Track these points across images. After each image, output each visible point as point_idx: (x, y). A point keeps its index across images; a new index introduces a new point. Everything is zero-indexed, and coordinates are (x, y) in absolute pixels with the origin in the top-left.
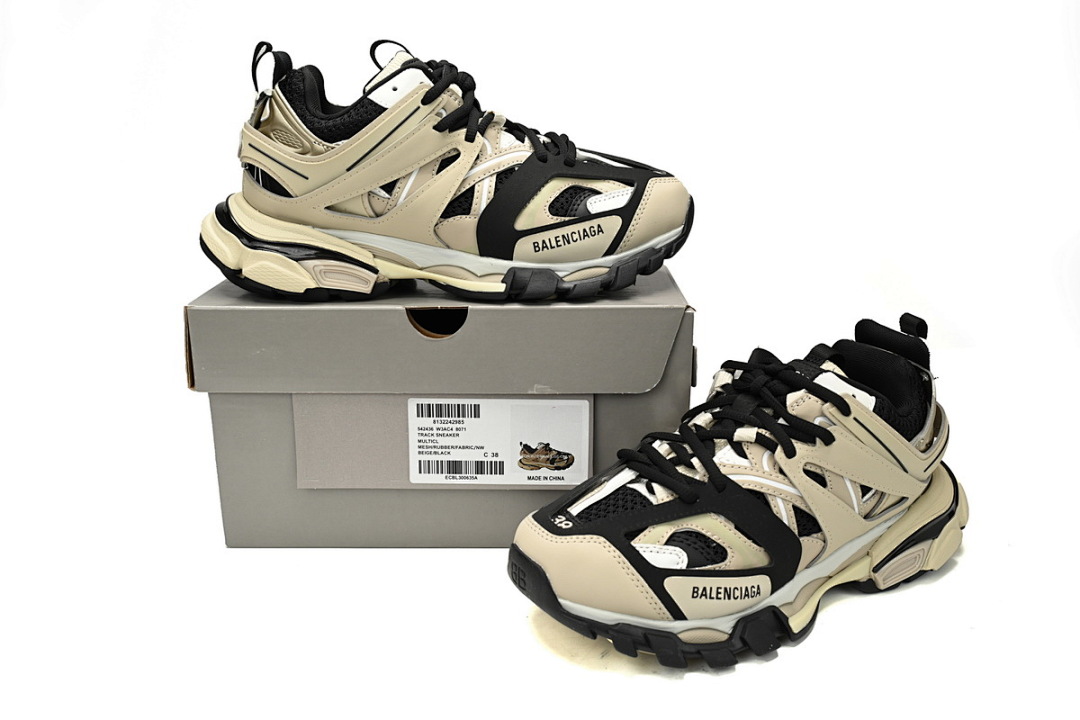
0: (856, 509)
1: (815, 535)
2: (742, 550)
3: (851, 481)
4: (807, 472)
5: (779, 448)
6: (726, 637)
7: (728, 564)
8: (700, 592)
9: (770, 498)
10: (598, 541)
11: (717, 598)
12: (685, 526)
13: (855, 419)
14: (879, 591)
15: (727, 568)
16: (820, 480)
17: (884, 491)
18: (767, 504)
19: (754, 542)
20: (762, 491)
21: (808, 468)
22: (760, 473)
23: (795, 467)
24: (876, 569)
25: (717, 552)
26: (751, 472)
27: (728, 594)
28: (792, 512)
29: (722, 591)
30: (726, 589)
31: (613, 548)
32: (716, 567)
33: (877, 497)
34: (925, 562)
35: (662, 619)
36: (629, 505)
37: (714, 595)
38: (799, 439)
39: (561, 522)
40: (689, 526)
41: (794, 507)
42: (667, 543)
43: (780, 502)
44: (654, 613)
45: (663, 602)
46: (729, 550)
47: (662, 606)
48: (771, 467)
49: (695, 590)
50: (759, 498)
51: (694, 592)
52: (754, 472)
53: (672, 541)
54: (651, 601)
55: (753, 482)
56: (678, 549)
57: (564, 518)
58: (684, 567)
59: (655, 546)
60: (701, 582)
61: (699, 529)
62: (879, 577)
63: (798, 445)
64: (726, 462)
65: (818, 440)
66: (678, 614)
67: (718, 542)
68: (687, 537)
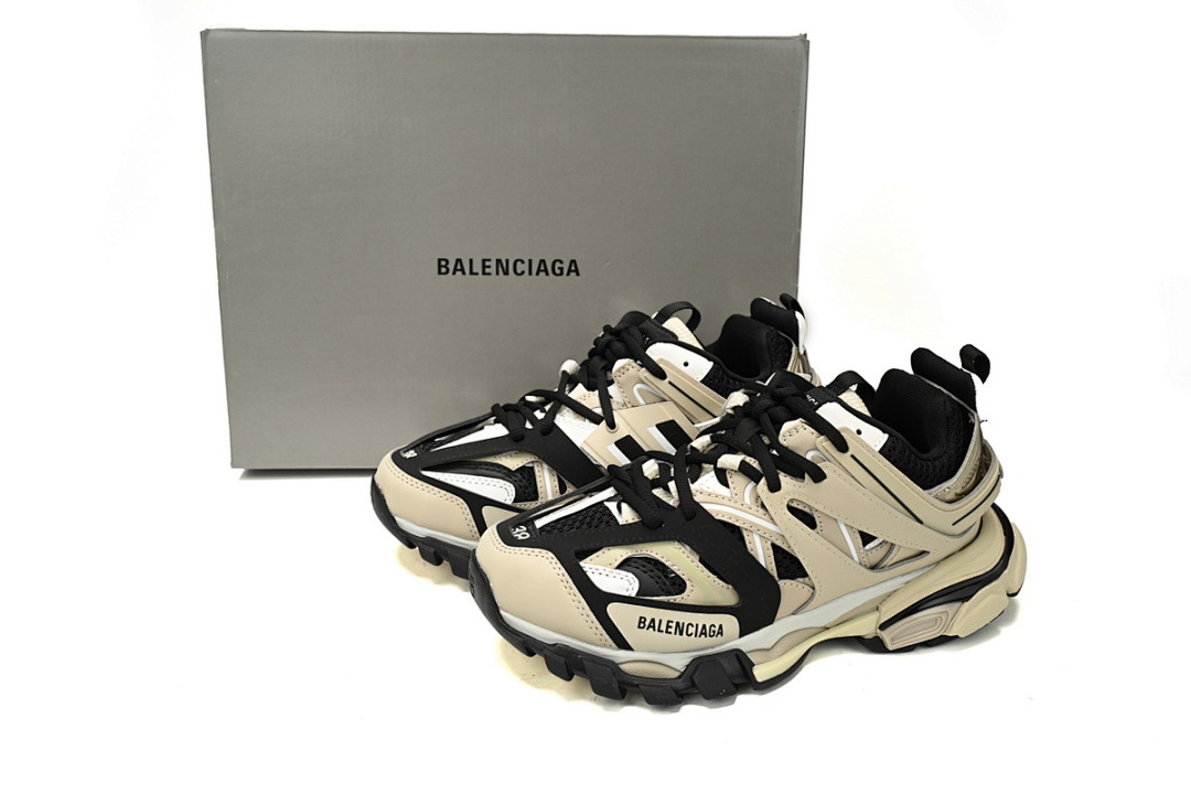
0: (856, 558)
1: (802, 580)
2: (702, 584)
3: (846, 525)
4: (791, 509)
5: (763, 481)
6: (677, 674)
7: (684, 598)
8: (647, 623)
9: (745, 534)
10: (546, 556)
11: (667, 632)
12: (644, 552)
13: (853, 456)
14: (888, 651)
15: (683, 602)
16: (808, 520)
17: (894, 542)
18: (742, 538)
19: (720, 577)
20: (737, 524)
21: (794, 505)
22: (738, 505)
23: (777, 502)
24: (883, 627)
25: (674, 584)
26: (729, 503)
27: (680, 629)
28: (771, 552)
29: (674, 625)
30: (678, 624)
31: (559, 565)
32: (671, 599)
33: (885, 549)
34: (947, 628)
35: (604, 646)
36: (595, 522)
37: (663, 628)
38: (788, 473)
39: (521, 533)
40: (649, 553)
41: (774, 546)
42: (619, 567)
43: (757, 539)
44: (596, 638)
45: (604, 628)
46: (688, 583)
47: (604, 632)
48: (753, 500)
49: (642, 620)
50: (733, 532)
51: (640, 622)
52: (732, 503)
53: (624, 565)
54: (591, 625)
55: (728, 514)
56: (630, 575)
57: (525, 529)
58: (634, 595)
59: (605, 570)
60: (650, 613)
61: (658, 557)
62: (886, 636)
63: (784, 479)
64: (706, 489)
65: (807, 476)
66: (622, 644)
67: (678, 573)
68: (645, 563)
